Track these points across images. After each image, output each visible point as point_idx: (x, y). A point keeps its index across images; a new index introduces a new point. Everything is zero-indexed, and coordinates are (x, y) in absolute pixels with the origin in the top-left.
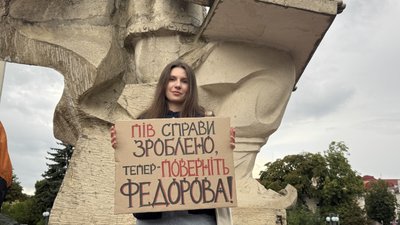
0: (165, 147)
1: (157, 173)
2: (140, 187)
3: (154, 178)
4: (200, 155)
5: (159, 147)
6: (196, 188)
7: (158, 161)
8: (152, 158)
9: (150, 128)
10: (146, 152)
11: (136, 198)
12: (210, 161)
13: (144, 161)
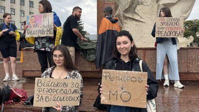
0: (167, 24)
1: (165, 29)
2: (161, 32)
3: (164, 30)
4: (175, 26)
5: (166, 24)
6: (174, 33)
7: (165, 27)
8: (164, 26)
9: (164, 19)
10: (163, 25)
11: (160, 34)
12: (178, 27)
13: (162, 27)
